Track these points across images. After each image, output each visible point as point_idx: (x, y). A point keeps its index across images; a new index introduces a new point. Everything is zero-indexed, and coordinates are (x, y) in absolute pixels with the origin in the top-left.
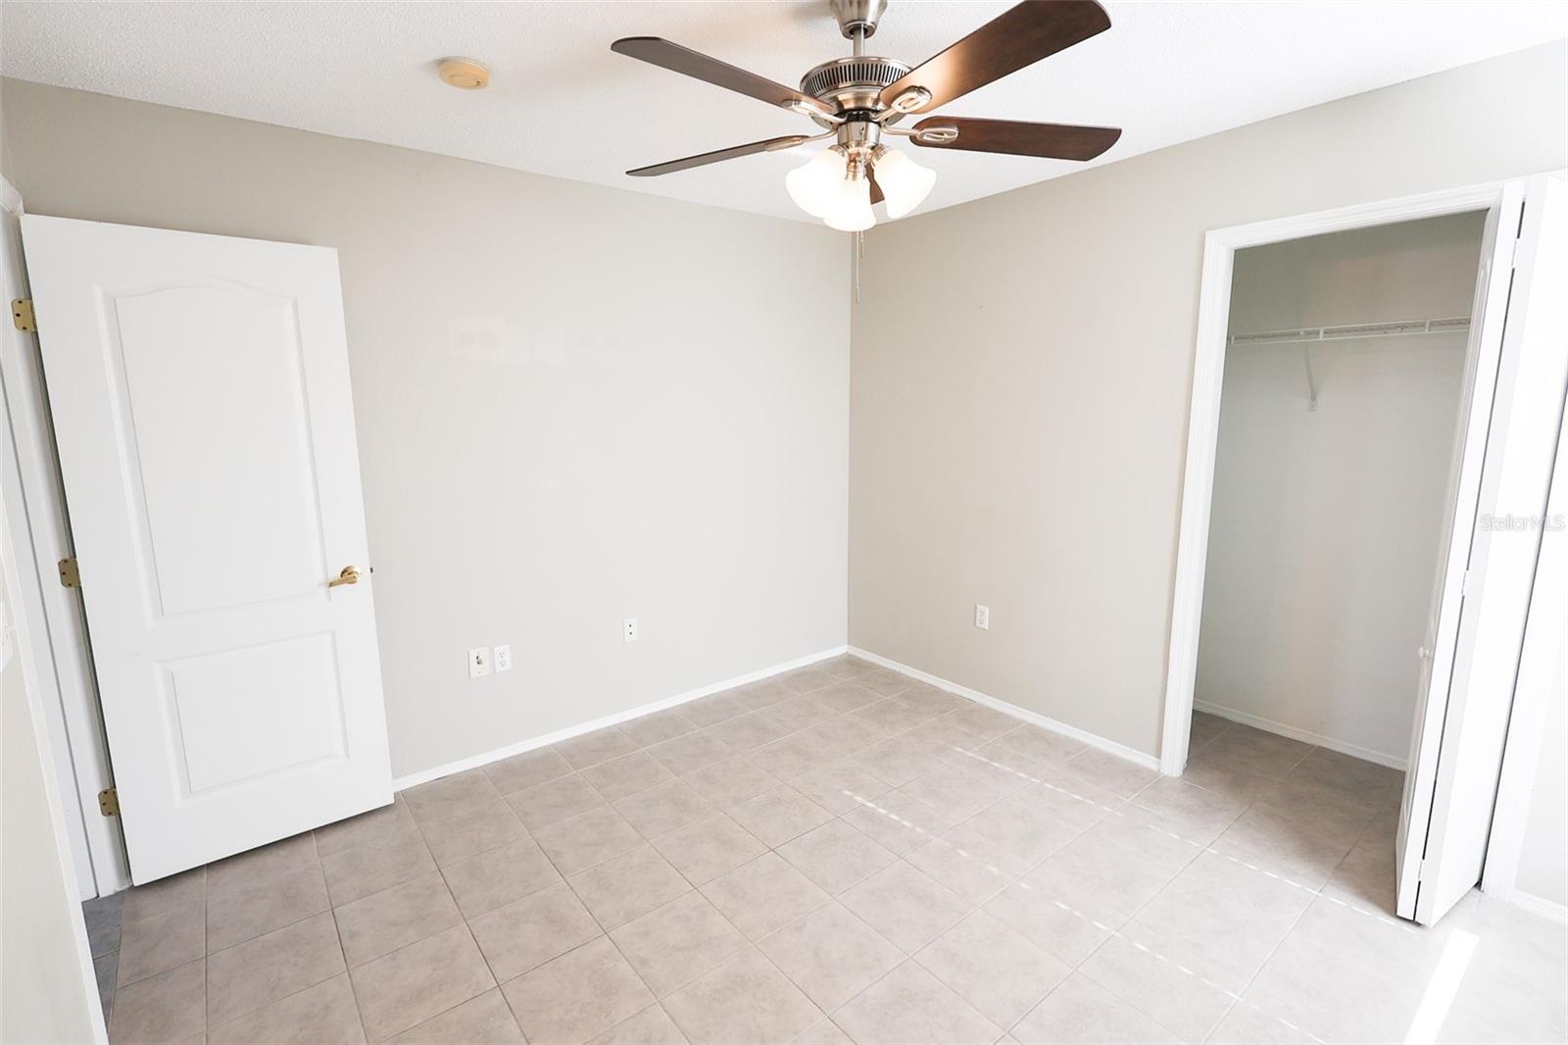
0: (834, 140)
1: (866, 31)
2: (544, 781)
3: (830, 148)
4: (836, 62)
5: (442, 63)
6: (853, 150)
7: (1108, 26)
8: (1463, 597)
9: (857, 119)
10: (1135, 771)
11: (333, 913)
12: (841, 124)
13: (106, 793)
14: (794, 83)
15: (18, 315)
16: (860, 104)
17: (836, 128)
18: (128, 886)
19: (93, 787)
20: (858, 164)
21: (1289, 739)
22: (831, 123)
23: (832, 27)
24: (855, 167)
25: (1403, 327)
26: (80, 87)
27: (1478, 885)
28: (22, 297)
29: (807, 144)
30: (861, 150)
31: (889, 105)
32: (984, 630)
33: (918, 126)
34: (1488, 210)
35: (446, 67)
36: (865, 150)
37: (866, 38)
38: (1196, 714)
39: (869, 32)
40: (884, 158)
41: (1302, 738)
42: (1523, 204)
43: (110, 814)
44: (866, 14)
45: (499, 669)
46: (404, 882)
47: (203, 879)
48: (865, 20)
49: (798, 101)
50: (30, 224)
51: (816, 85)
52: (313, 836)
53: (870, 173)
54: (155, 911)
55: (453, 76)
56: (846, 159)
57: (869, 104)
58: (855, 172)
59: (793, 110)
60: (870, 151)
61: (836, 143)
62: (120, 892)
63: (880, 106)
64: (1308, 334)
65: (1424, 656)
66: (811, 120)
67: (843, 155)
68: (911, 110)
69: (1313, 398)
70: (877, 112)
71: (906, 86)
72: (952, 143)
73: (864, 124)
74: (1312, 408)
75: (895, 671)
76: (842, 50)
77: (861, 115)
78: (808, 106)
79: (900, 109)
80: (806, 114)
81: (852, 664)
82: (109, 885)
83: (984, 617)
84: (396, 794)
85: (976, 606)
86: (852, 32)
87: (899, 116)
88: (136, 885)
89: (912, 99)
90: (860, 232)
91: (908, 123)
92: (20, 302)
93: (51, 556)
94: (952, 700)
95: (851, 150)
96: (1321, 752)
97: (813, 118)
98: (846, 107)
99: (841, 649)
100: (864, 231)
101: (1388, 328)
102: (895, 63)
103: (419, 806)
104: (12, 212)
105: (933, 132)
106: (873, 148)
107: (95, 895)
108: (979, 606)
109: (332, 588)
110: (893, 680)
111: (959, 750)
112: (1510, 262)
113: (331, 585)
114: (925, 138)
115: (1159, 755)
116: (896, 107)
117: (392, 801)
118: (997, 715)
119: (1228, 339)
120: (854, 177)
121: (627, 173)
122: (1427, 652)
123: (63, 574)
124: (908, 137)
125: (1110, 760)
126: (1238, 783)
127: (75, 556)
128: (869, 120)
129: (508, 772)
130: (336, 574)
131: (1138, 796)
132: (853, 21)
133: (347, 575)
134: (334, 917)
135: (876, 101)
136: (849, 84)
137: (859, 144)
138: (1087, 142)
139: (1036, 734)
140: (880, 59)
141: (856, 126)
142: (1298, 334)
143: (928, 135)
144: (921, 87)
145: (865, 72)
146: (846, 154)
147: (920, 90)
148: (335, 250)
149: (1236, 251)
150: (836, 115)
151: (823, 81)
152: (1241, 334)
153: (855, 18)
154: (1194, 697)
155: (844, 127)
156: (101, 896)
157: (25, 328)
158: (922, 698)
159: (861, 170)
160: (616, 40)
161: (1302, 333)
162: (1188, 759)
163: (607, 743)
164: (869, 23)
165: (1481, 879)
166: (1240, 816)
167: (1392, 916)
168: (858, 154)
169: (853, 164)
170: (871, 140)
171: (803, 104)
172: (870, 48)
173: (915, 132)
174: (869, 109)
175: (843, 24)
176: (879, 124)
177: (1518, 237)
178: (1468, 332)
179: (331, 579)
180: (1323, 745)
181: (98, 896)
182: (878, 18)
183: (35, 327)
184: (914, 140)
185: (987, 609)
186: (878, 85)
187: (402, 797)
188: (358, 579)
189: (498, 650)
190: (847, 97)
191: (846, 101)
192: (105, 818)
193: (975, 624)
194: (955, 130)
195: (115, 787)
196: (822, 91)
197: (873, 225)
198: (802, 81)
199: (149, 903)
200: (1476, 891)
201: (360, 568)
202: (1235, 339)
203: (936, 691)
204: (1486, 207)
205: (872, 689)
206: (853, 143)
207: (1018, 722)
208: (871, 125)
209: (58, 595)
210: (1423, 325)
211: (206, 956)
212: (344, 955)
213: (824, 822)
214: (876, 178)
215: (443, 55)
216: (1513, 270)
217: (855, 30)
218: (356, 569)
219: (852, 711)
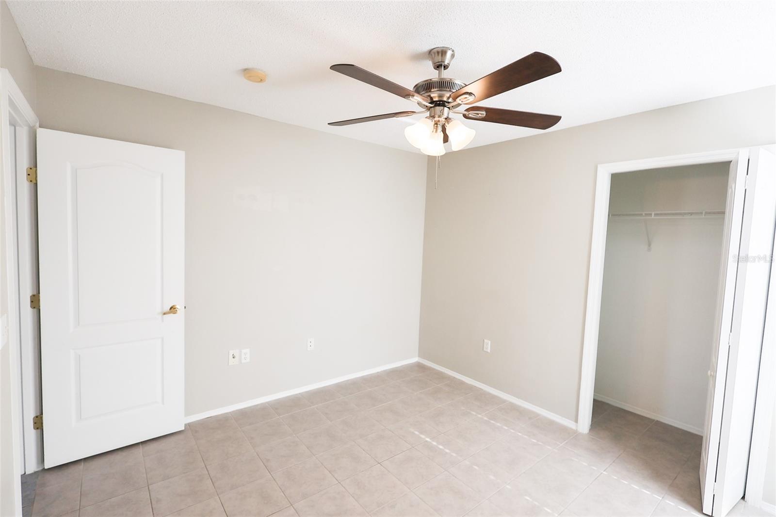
0: (428, 114)
1: (444, 67)
2: (262, 421)
3: (426, 118)
4: (431, 80)
5: (246, 70)
6: (437, 119)
7: (560, 70)
8: (729, 346)
9: (439, 105)
10: (564, 429)
11: (148, 488)
12: (431, 107)
13: (37, 417)
14: (410, 87)
15: (29, 175)
16: (441, 99)
17: (429, 109)
18: (41, 469)
19: (31, 414)
20: (438, 125)
21: (642, 416)
22: (427, 106)
23: (429, 64)
24: (437, 126)
25: (691, 214)
26: (73, 72)
27: (743, 498)
28: (32, 167)
29: (414, 115)
30: (440, 119)
31: (455, 99)
32: (488, 352)
33: (467, 110)
34: (731, 161)
35: (247, 72)
36: (442, 119)
37: (444, 70)
38: (594, 400)
39: (446, 67)
40: (450, 124)
41: (648, 416)
42: (749, 160)
43: (38, 428)
44: (445, 59)
45: (243, 361)
46: (187, 472)
47: (81, 466)
48: (444, 62)
49: (413, 96)
50: (42, 133)
51: (420, 89)
52: (141, 446)
53: (444, 130)
54: (54, 483)
55: (250, 76)
56: (433, 123)
57: (445, 99)
58: (436, 129)
59: (410, 100)
60: (444, 120)
61: (429, 116)
62: (37, 472)
63: (450, 100)
64: (646, 215)
65: (711, 375)
66: (417, 105)
67: (432, 121)
68: (465, 102)
69: (649, 245)
70: (449, 103)
71: (464, 92)
72: (481, 118)
73: (442, 108)
74: (649, 250)
75: (442, 372)
76: (433, 75)
77: (441, 104)
78: (418, 98)
79: (460, 102)
80: (415, 102)
81: (420, 367)
82: (32, 468)
83: (488, 346)
84: (186, 425)
85: (484, 340)
86: (438, 67)
87: (459, 105)
88: (46, 468)
89: (466, 98)
90: (438, 157)
91: (462, 108)
92: (31, 169)
93: (27, 292)
94: (471, 388)
95: (435, 119)
96: (658, 423)
97: (418, 104)
98: (434, 100)
99: (415, 359)
100: (441, 156)
101: (685, 214)
102: (458, 82)
103: (196, 432)
104: (33, 127)
105: (473, 113)
106: (446, 119)
107: (23, 473)
108: (485, 340)
109: (165, 315)
110: (441, 376)
111: (474, 413)
112: (744, 186)
113: (164, 314)
114: (470, 115)
115: (576, 421)
116: (458, 101)
117: (183, 429)
118: (494, 397)
119: (609, 215)
120: (436, 131)
121: (328, 124)
122: (712, 373)
123: (32, 302)
124: (462, 115)
125: (551, 423)
126: (617, 438)
127: (39, 293)
128: (445, 106)
129: (244, 415)
130: (167, 309)
131: (566, 443)
132: (439, 62)
133: (173, 309)
134: (149, 490)
135: (449, 98)
136: (436, 89)
137: (439, 117)
138: (546, 121)
139: (514, 408)
140: (451, 79)
141: (438, 109)
142: (642, 214)
143: (472, 114)
144: (471, 93)
145: (443, 85)
146: (433, 121)
147: (470, 94)
148: (184, 152)
149: (612, 175)
150: (429, 103)
151: (425, 87)
152: (615, 213)
153: (440, 61)
154: (594, 392)
155: (433, 108)
156: (27, 473)
157: (31, 181)
158: (456, 386)
159: (440, 129)
160: (333, 65)
161: (644, 214)
162: (591, 424)
163: (295, 402)
164: (446, 63)
165: (744, 495)
166: (620, 455)
167: (700, 513)
168: (439, 121)
169: (436, 125)
170: (445, 115)
171: (415, 97)
172: (446, 74)
173: (466, 113)
174: (445, 101)
175: (434, 63)
176: (449, 108)
177: (747, 174)
178: (724, 218)
179: (165, 311)
180: (659, 420)
181: (25, 473)
182: (450, 61)
183: (36, 181)
184: (465, 116)
185: (490, 342)
186: (450, 91)
187: (189, 426)
188: (178, 312)
189: (244, 351)
190: (435, 95)
191: (435, 97)
192: (35, 431)
193: (483, 349)
194: (484, 113)
195: (42, 414)
196: (424, 92)
197: (444, 153)
198: (415, 86)
199: (51, 478)
200: (742, 501)
201: (180, 307)
202: (612, 215)
203: (462, 383)
204: (730, 160)
205: (430, 380)
206: (437, 116)
207: (504, 401)
208: (445, 108)
209: (28, 312)
210: (701, 213)
211: (79, 509)
212: (153, 511)
213: (406, 449)
214: (447, 132)
215: (246, 67)
216: (746, 190)
217: (438, 66)
218: (177, 307)
219: (420, 391)
